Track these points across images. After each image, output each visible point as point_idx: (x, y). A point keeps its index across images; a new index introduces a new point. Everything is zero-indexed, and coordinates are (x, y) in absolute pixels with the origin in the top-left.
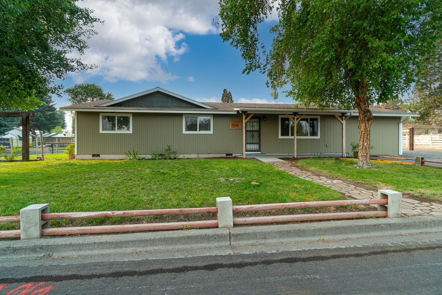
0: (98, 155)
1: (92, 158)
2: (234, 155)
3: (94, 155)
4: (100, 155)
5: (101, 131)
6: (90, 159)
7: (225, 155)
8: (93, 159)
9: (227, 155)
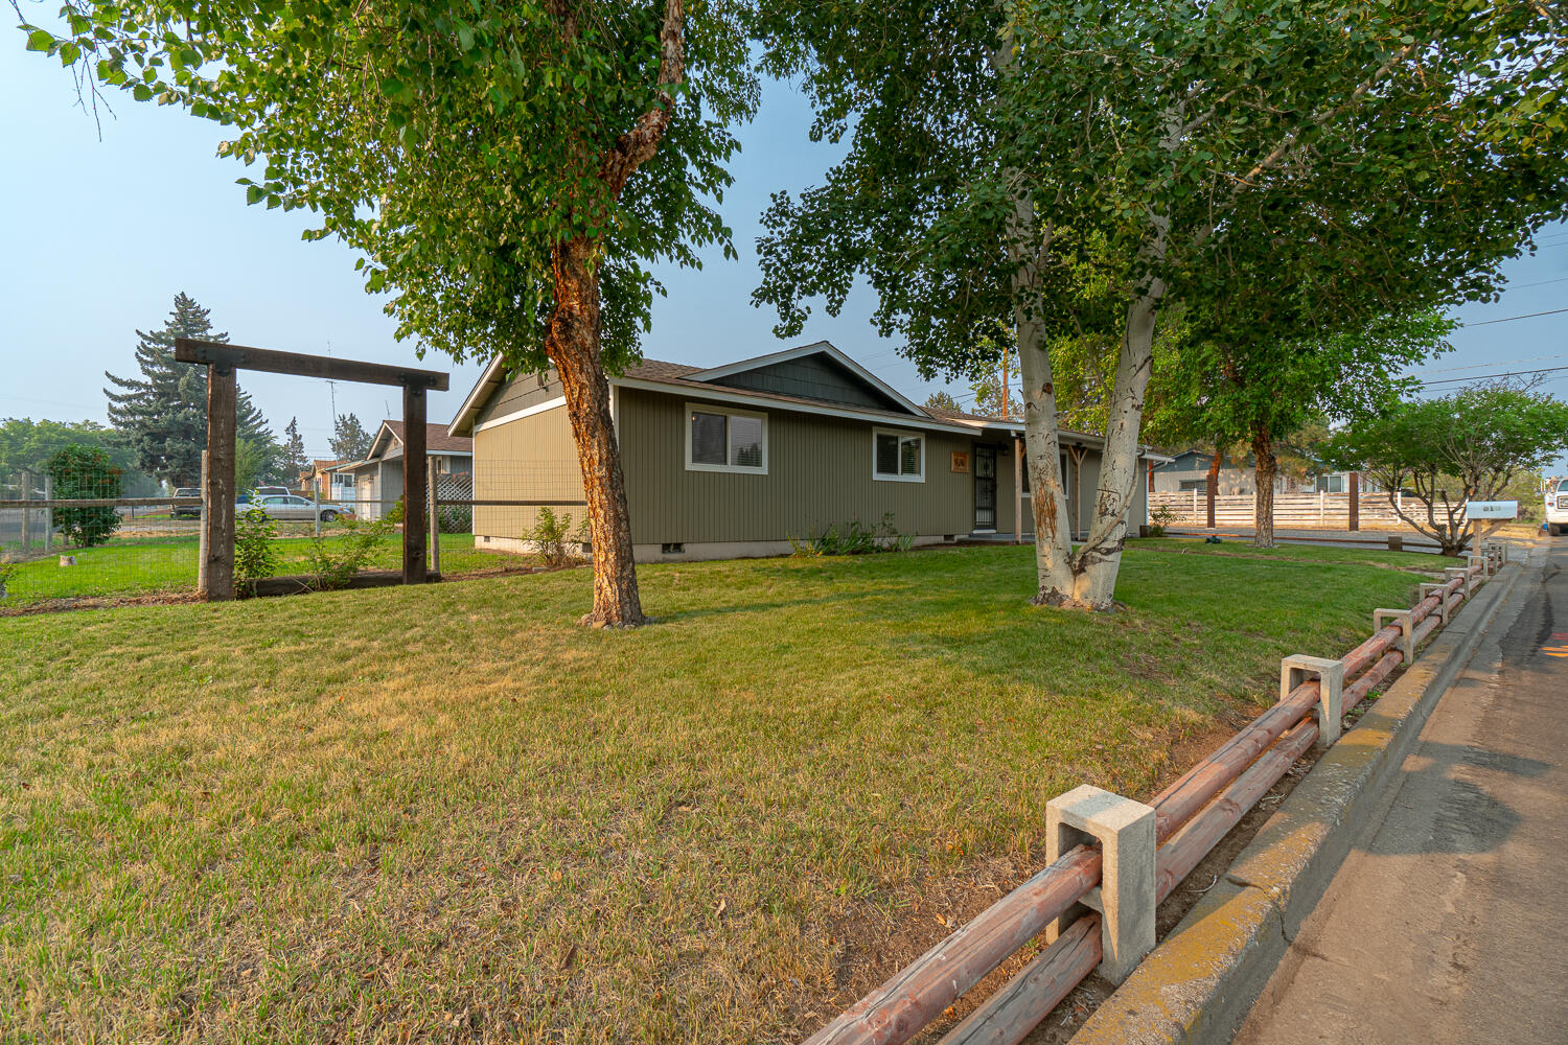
0: (678, 547)
1: (660, 556)
2: (956, 538)
3: (666, 547)
4: (686, 547)
5: (690, 466)
6: (657, 562)
7: (941, 539)
8: (664, 561)
9: (946, 537)
